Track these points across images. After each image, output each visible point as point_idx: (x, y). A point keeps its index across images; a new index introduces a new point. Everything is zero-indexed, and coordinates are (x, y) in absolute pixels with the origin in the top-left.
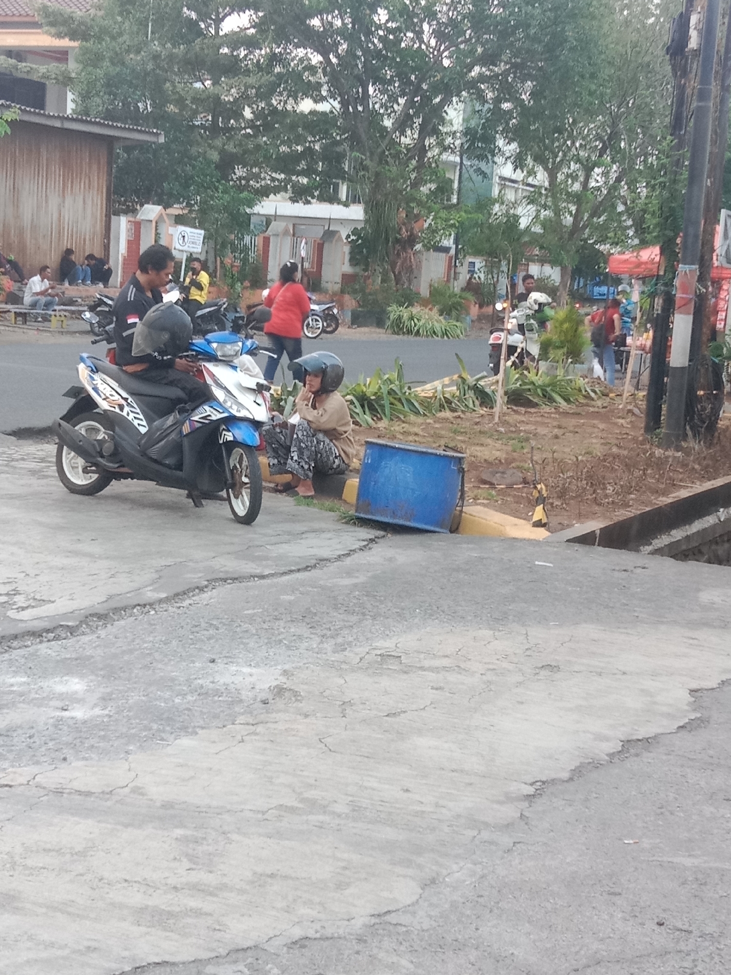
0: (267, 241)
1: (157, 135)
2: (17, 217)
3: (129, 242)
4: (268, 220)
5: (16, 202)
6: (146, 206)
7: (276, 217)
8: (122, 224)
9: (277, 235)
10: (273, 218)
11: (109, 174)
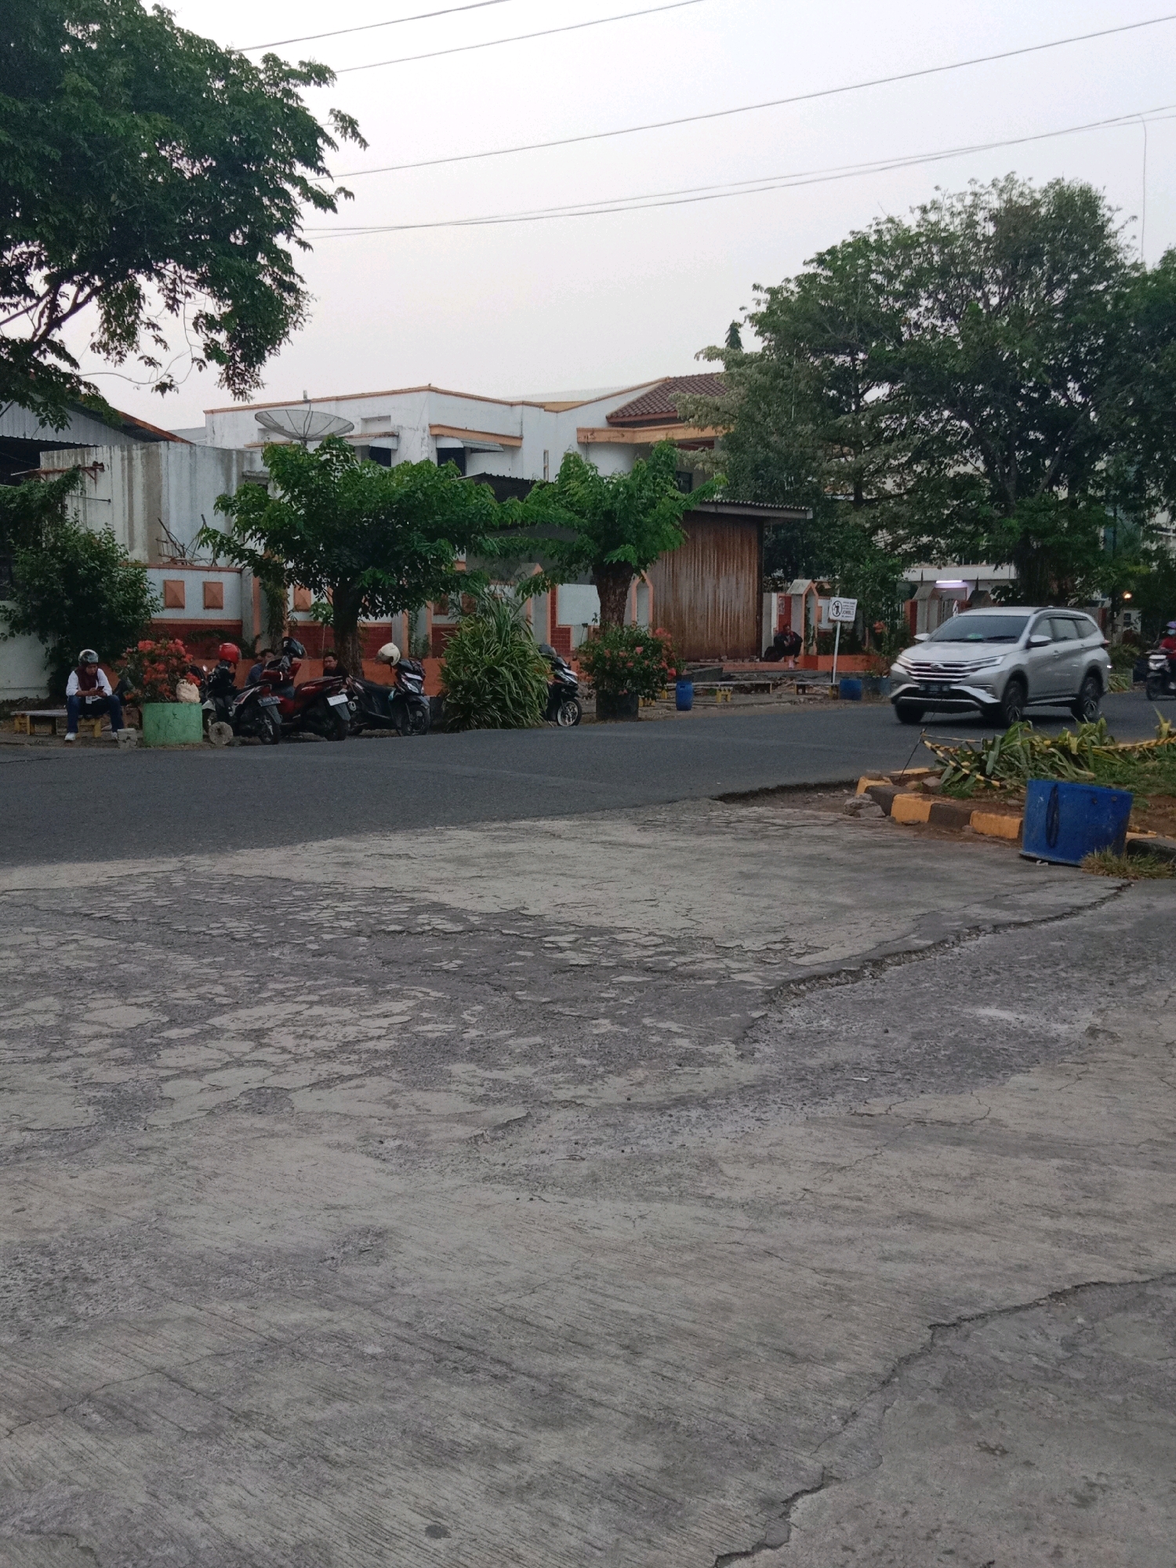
0: (914, 606)
1: (805, 512)
2: (676, 600)
3: (780, 617)
4: (913, 587)
5: (675, 585)
6: (795, 581)
7: (922, 582)
8: (774, 600)
9: (924, 600)
10: (919, 585)
11: (760, 553)
